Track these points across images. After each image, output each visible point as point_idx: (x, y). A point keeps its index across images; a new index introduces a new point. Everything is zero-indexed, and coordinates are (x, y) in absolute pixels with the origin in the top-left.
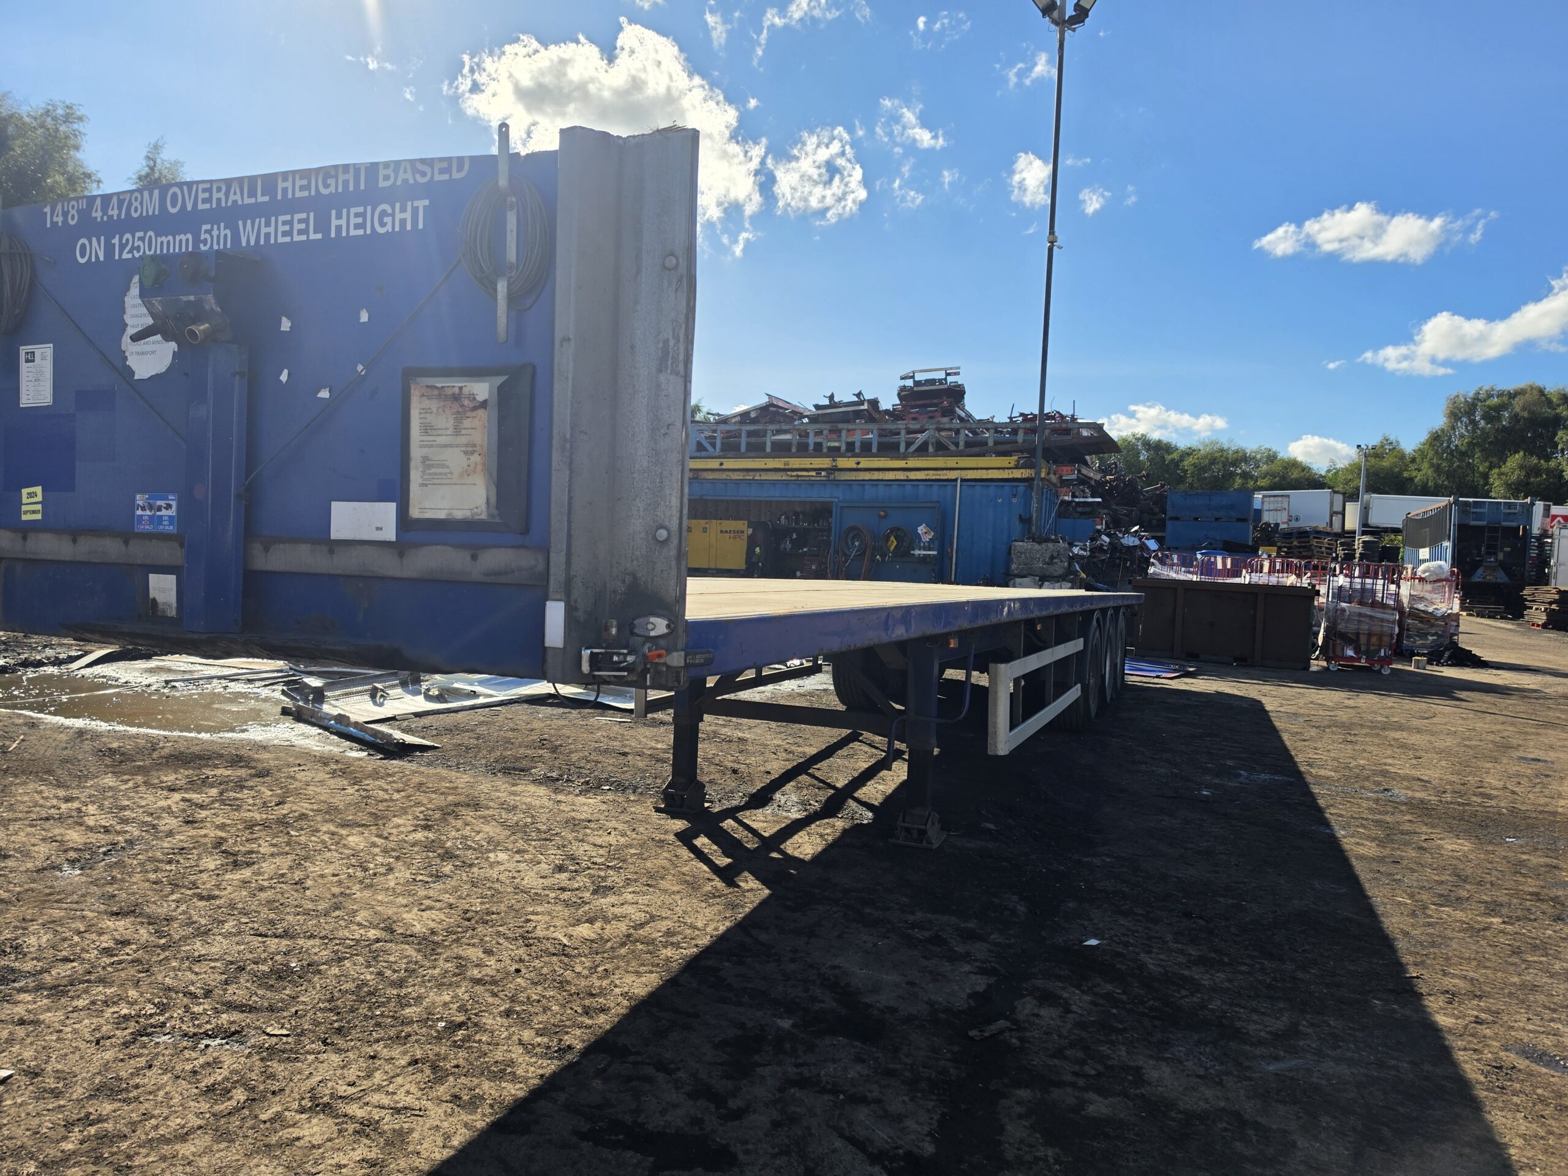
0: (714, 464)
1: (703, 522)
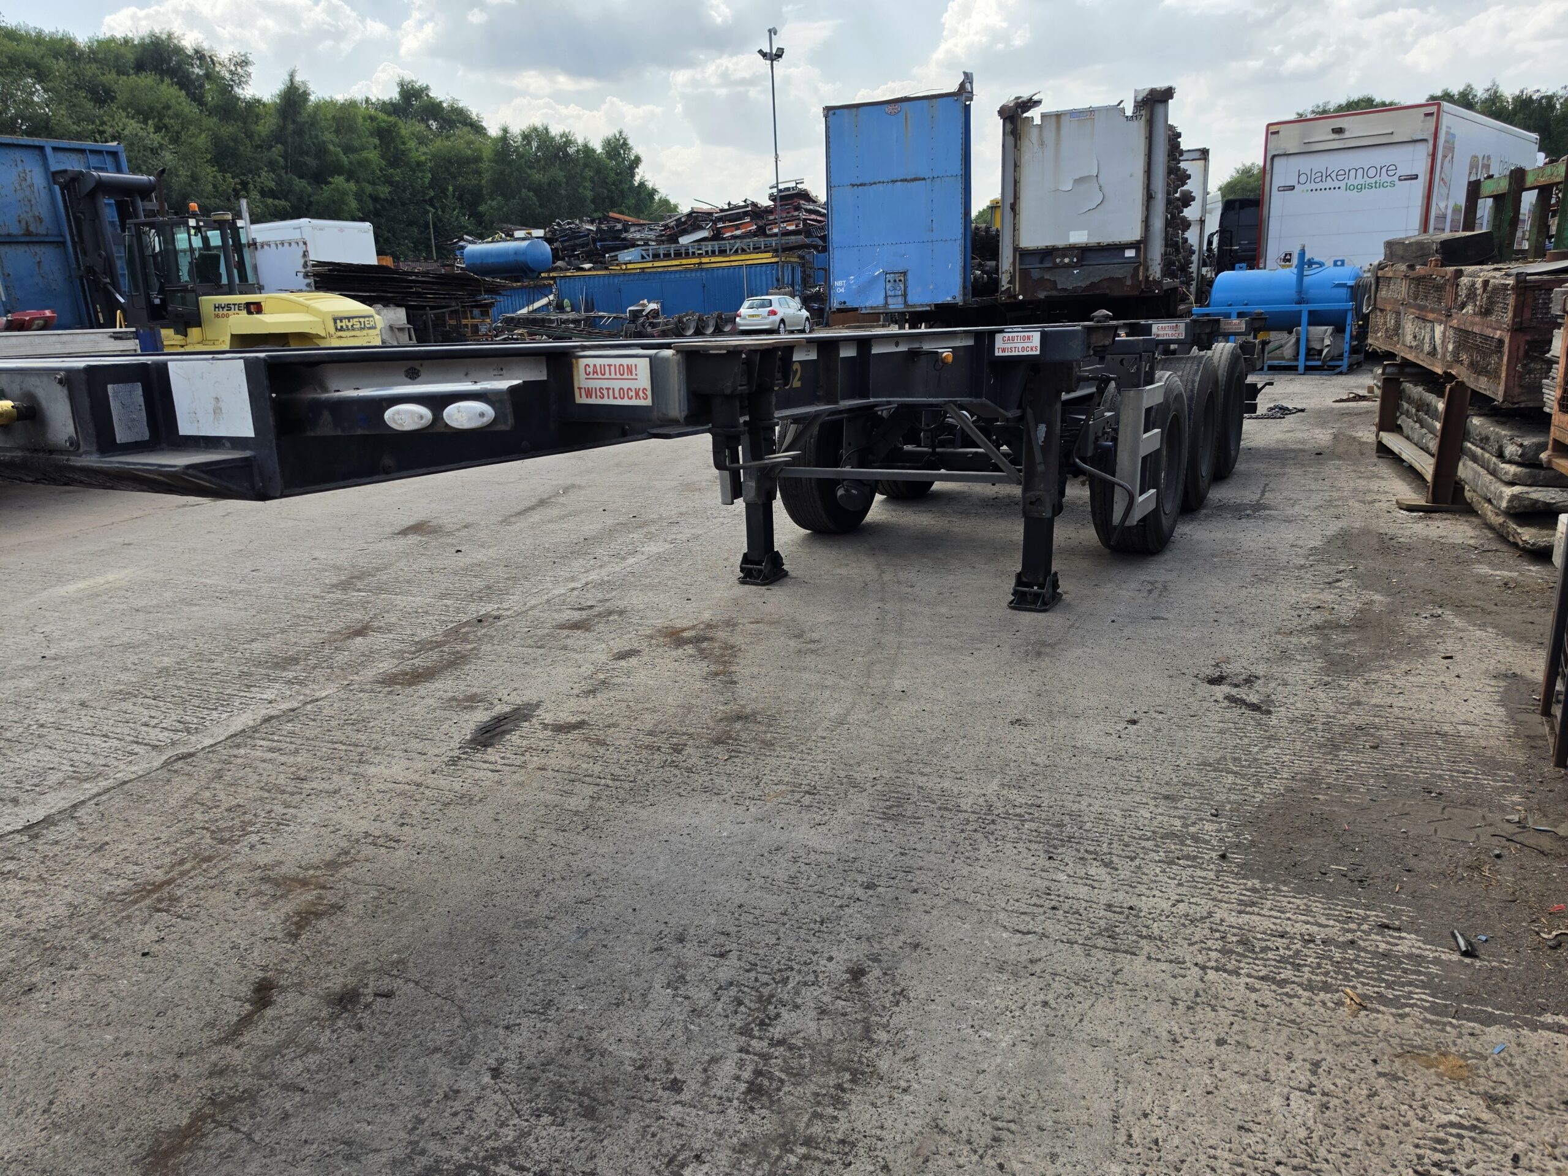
0: (650, 265)
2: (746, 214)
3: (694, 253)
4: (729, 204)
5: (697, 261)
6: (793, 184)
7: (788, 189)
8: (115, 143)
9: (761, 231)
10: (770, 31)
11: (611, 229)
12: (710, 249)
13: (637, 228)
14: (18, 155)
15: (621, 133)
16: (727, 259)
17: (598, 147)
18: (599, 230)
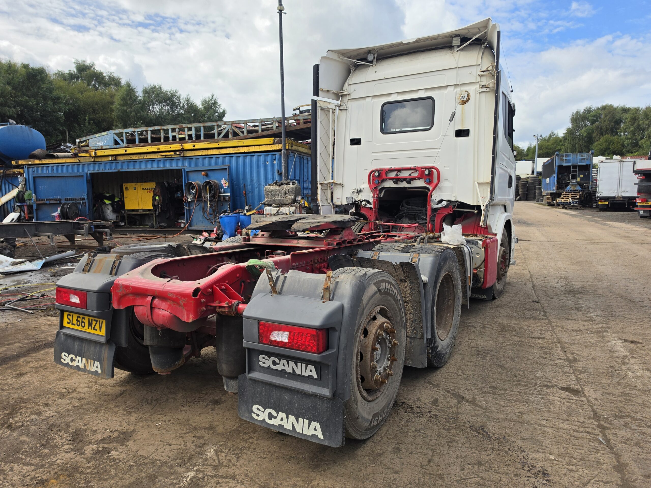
1: (133, 185)
15: (213, 96)
16: (216, 146)
17: (199, 104)
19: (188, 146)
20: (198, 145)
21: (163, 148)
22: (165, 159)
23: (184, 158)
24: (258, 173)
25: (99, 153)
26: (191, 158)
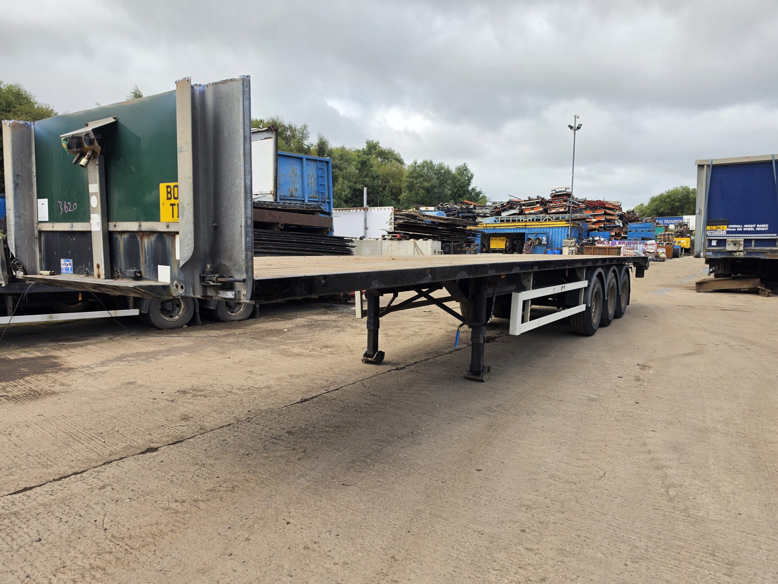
0: (499, 225)
1: (495, 238)
2: (537, 203)
3: (522, 220)
4: (529, 198)
5: (524, 224)
6: (564, 189)
7: (561, 191)
8: (328, 158)
9: (545, 211)
10: (575, 117)
11: (467, 208)
12: (531, 219)
13: (480, 208)
14: (292, 161)
15: (465, 164)
16: (541, 224)
17: (454, 171)
18: (462, 208)
19: (528, 224)
20: (533, 224)
21: (517, 224)
22: (517, 228)
23: (526, 228)
24: (558, 235)
25: (488, 225)
26: (529, 229)
